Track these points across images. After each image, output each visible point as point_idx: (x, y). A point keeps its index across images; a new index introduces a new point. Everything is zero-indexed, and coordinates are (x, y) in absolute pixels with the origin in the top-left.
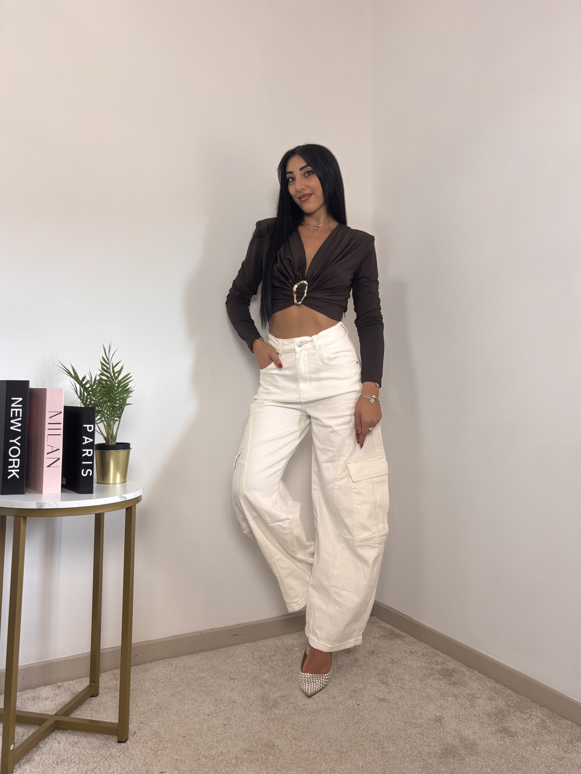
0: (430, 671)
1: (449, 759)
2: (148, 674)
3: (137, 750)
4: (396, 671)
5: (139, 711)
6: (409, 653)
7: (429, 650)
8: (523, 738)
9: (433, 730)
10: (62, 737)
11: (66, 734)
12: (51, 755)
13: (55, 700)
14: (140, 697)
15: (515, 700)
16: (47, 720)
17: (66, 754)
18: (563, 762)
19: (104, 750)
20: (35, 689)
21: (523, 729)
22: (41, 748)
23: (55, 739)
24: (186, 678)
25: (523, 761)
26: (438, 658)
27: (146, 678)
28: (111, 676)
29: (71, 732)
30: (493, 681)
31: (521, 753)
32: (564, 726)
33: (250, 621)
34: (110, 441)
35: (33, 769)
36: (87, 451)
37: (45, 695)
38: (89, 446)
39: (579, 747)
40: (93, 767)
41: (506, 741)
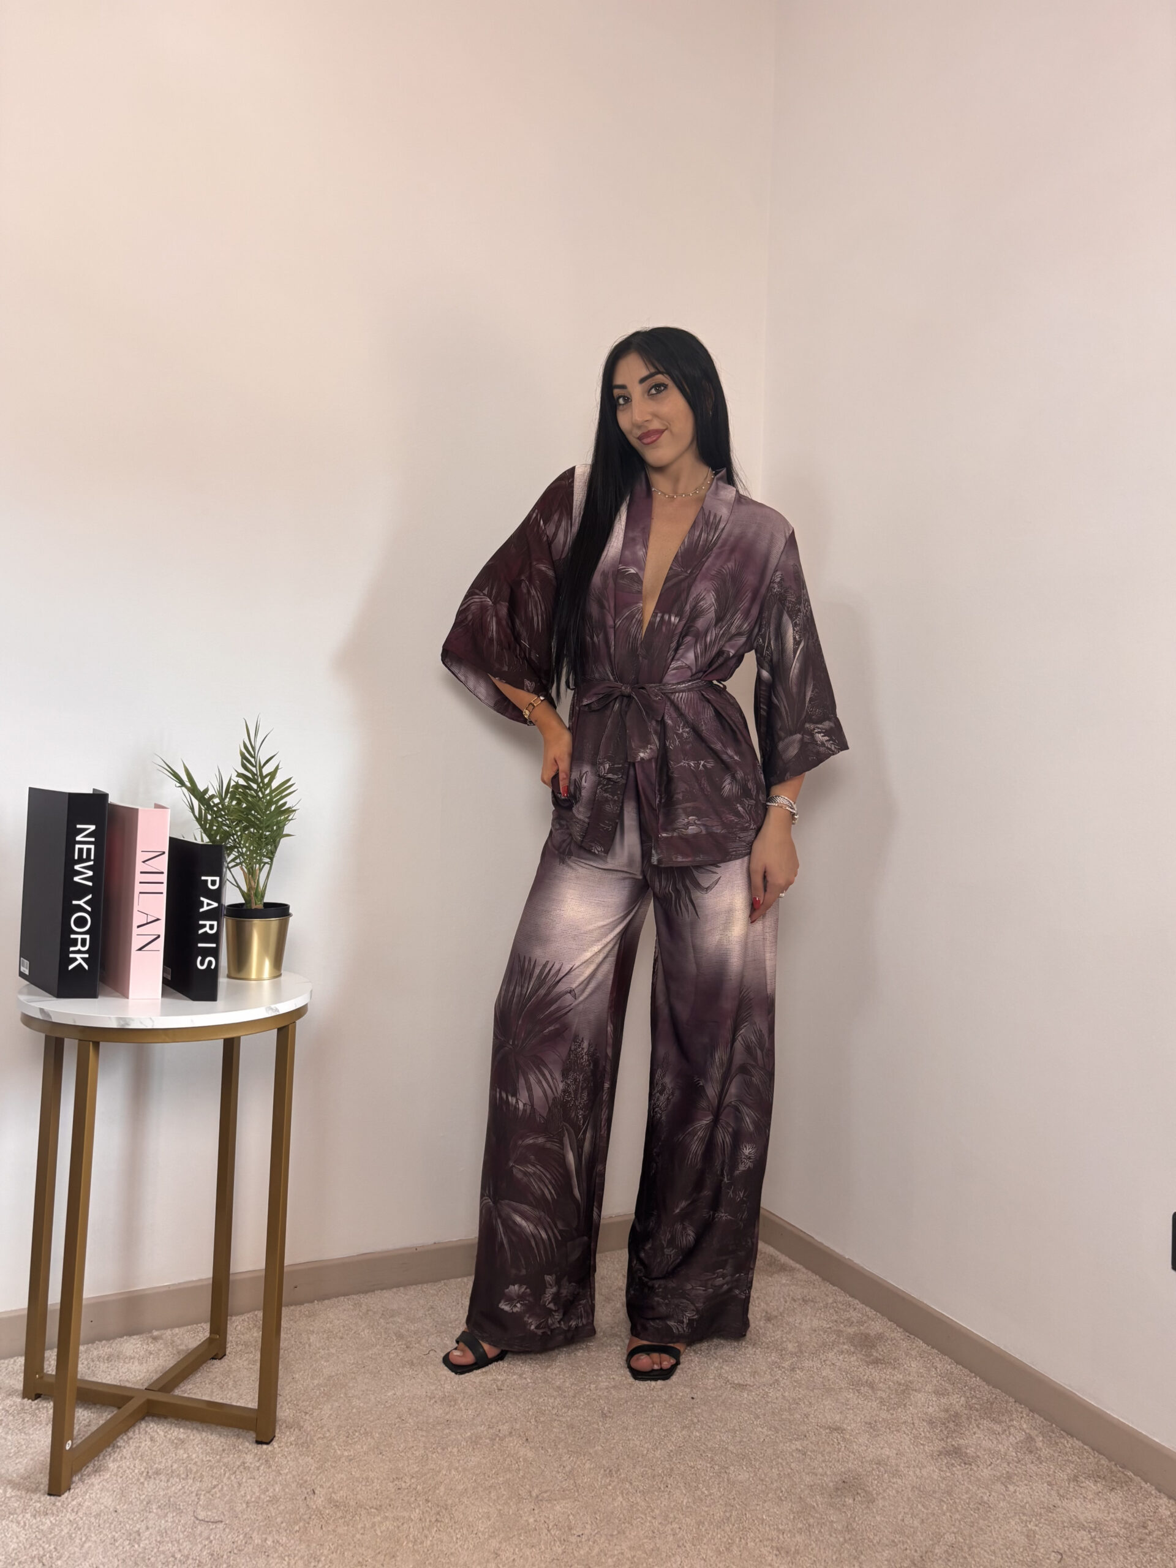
0: (835, 1336)
1: (847, 1500)
2: (316, 1321)
3: (289, 1459)
4: (773, 1334)
5: (297, 1389)
6: (801, 1301)
7: (839, 1298)
8: (987, 1468)
9: (826, 1446)
12: (137, 1462)
13: (146, 1362)
14: (300, 1363)
15: (985, 1398)
16: (129, 1398)
17: (164, 1461)
18: (1054, 1515)
19: (232, 1456)
20: (111, 1341)
21: (990, 1451)
22: (120, 1447)
23: (146, 1432)
24: (385, 1332)
25: (981, 1511)
26: (854, 1314)
27: (311, 1329)
28: (248, 1322)
29: (173, 1421)
30: (950, 1360)
31: (979, 1495)
32: (1068, 1450)
34: (253, 900)
35: (105, 1484)
36: (208, 923)
37: (129, 1353)
38: (212, 915)
39: (1089, 1489)
40: (210, 1485)
41: (957, 1472)
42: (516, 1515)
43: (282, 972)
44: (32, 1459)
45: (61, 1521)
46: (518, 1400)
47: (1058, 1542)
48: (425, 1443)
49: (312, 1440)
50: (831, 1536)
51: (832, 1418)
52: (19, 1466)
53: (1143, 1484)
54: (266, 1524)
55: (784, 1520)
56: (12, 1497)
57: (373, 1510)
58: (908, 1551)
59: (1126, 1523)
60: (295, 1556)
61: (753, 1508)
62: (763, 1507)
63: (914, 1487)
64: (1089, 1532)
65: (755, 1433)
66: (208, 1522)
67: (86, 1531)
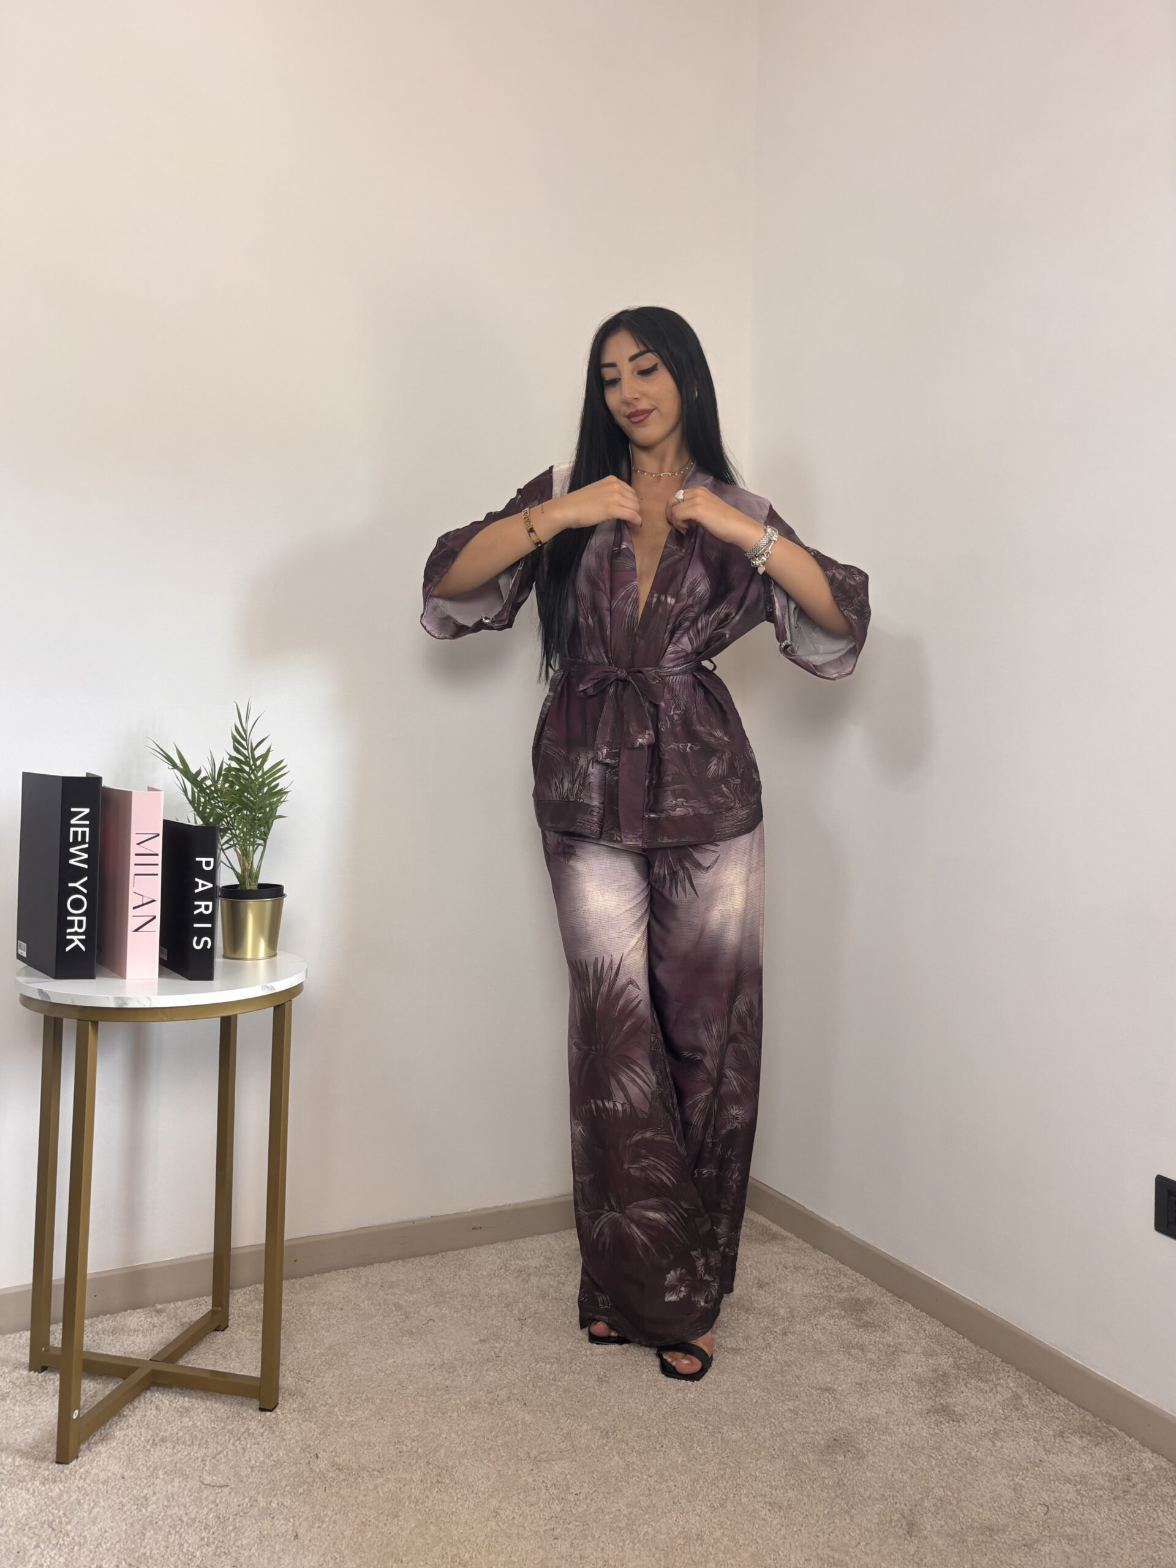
0: (825, 1302)
1: (838, 1456)
2: (317, 1294)
3: (292, 1425)
4: (765, 1301)
5: (298, 1358)
6: (792, 1269)
7: (830, 1265)
8: (975, 1425)
9: (817, 1406)
10: (163, 1400)
11: (170, 1394)
12: (143, 1429)
13: (150, 1335)
15: (973, 1358)
16: (137, 1368)
17: (170, 1429)
18: (1041, 1469)
19: (236, 1423)
20: (116, 1315)
21: (978, 1409)
22: (126, 1416)
23: (152, 1401)
24: (384, 1303)
25: (969, 1466)
26: (844, 1280)
27: (312, 1301)
28: (250, 1295)
29: (178, 1390)
30: (938, 1323)
31: (967, 1452)
32: (1053, 1407)
33: (504, 1203)
34: (247, 881)
35: (112, 1451)
36: (203, 904)
37: (133, 1326)
38: (207, 895)
39: (1075, 1444)
40: (215, 1451)
41: (945, 1429)
42: (515, 1474)
43: (277, 951)
44: (39, 1429)
45: (69, 1488)
46: (516, 1367)
47: (1044, 1495)
48: (425, 1408)
49: (314, 1407)
50: (822, 1491)
51: (823, 1379)
52: (27, 1436)
53: (1127, 1439)
54: (271, 1488)
55: (777, 1477)
56: (21, 1465)
57: (375, 1472)
58: (898, 1505)
59: (1111, 1476)
60: (299, 1518)
61: (747, 1465)
62: (756, 1464)
63: (903, 1443)
64: (1075, 1485)
65: (748, 1395)
66: (214, 1486)
67: (94, 1497)
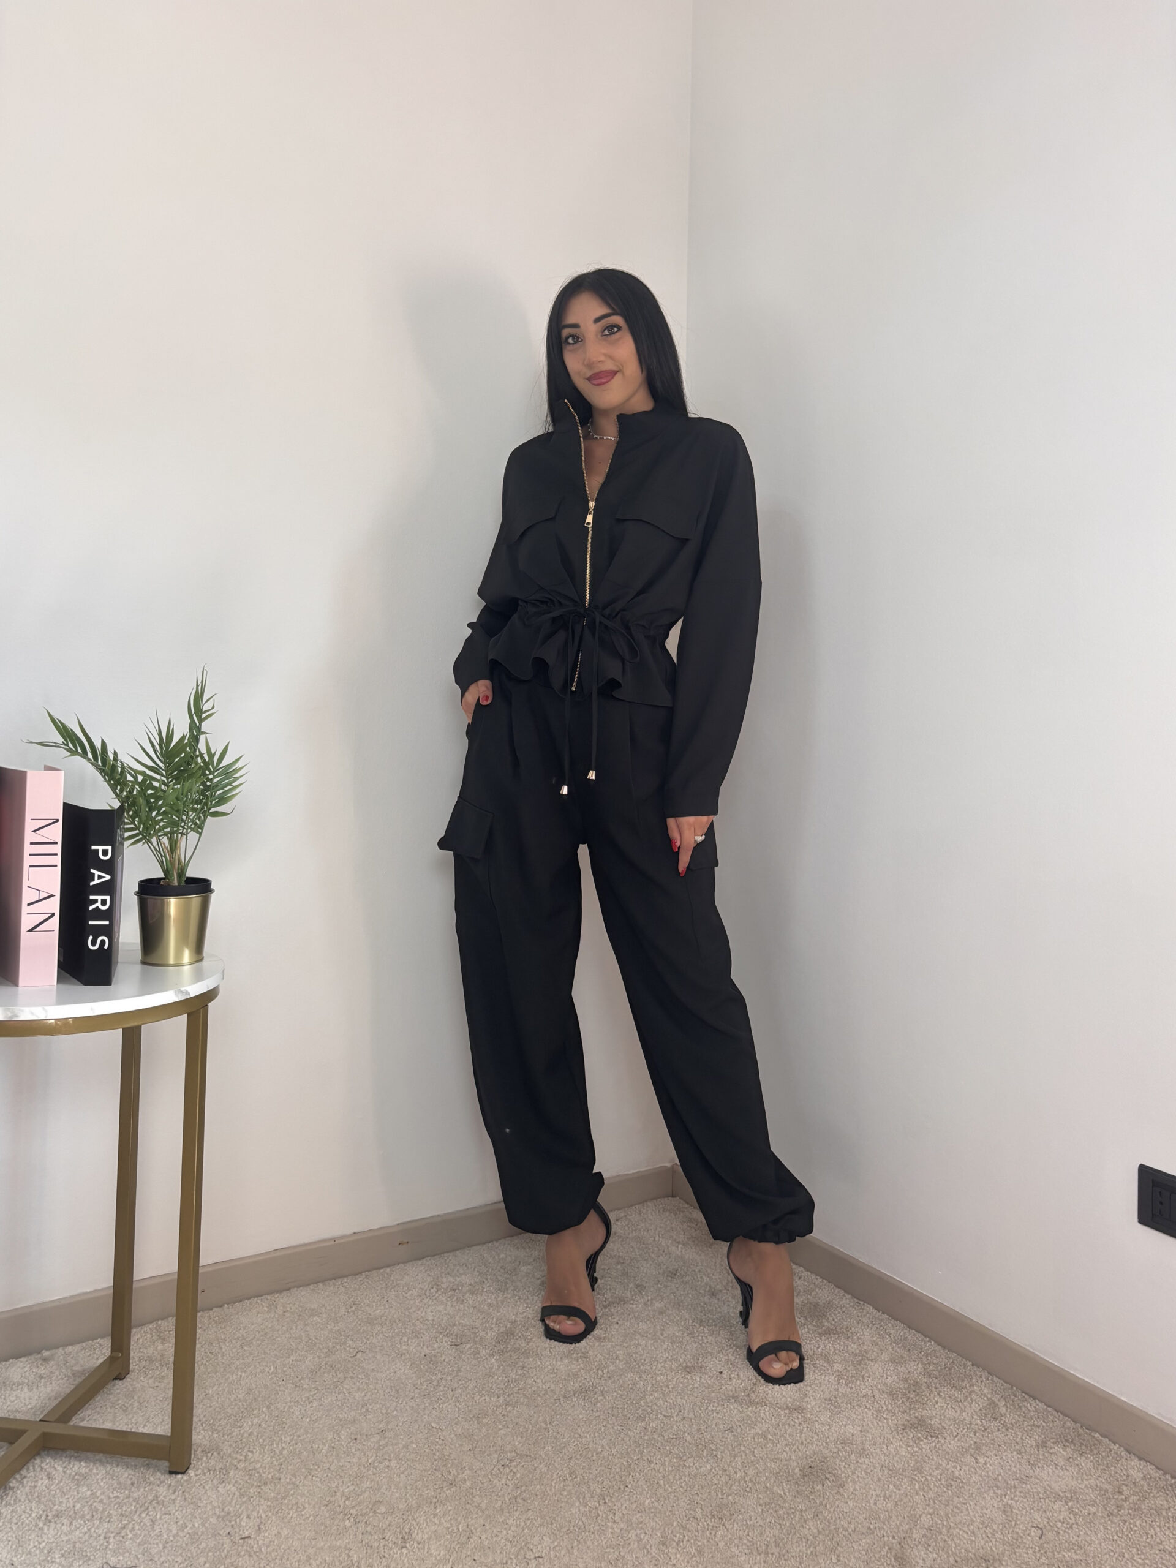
1: (815, 1486)
2: (228, 1328)
3: (207, 1488)
4: (719, 1310)
5: (211, 1407)
8: (954, 1439)
9: (787, 1427)
10: (56, 1466)
11: (64, 1458)
12: (33, 1503)
13: (37, 1388)
14: (213, 1377)
15: (943, 1364)
16: (22, 1433)
17: (65, 1501)
18: (1029, 1487)
19: (142, 1490)
21: (955, 1421)
22: (14, 1488)
23: (42, 1468)
24: (306, 1335)
25: (954, 1487)
27: (223, 1337)
28: (151, 1334)
29: (72, 1454)
30: (902, 1325)
31: (950, 1471)
32: (1032, 1414)
36: (100, 898)
37: (16, 1378)
38: (104, 888)
39: (1059, 1455)
40: (119, 1525)
41: (924, 1446)
53: (1112, 1446)
55: (753, 1514)
58: (886, 1539)
59: (1101, 1489)
63: (882, 1466)
64: (1066, 1503)
